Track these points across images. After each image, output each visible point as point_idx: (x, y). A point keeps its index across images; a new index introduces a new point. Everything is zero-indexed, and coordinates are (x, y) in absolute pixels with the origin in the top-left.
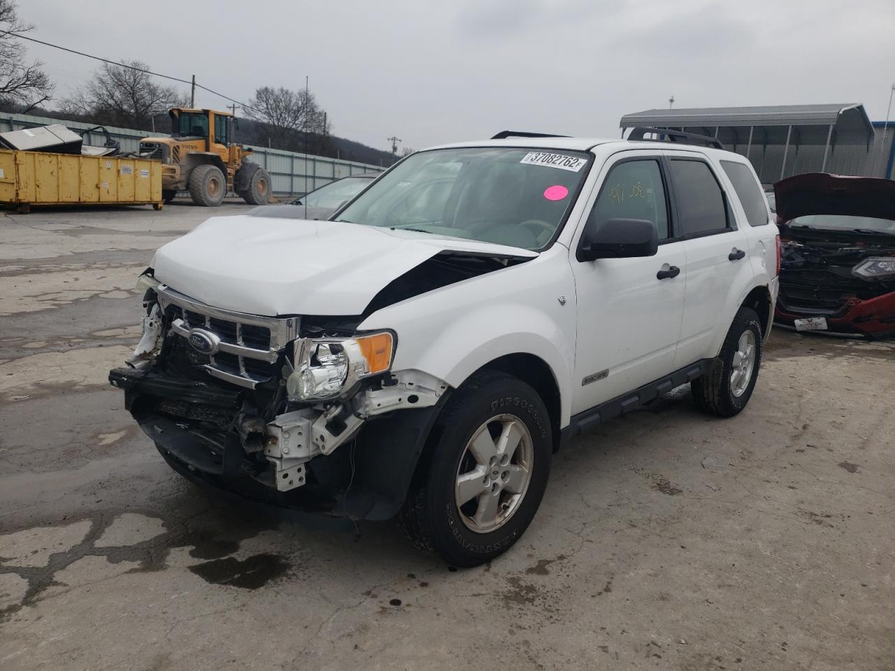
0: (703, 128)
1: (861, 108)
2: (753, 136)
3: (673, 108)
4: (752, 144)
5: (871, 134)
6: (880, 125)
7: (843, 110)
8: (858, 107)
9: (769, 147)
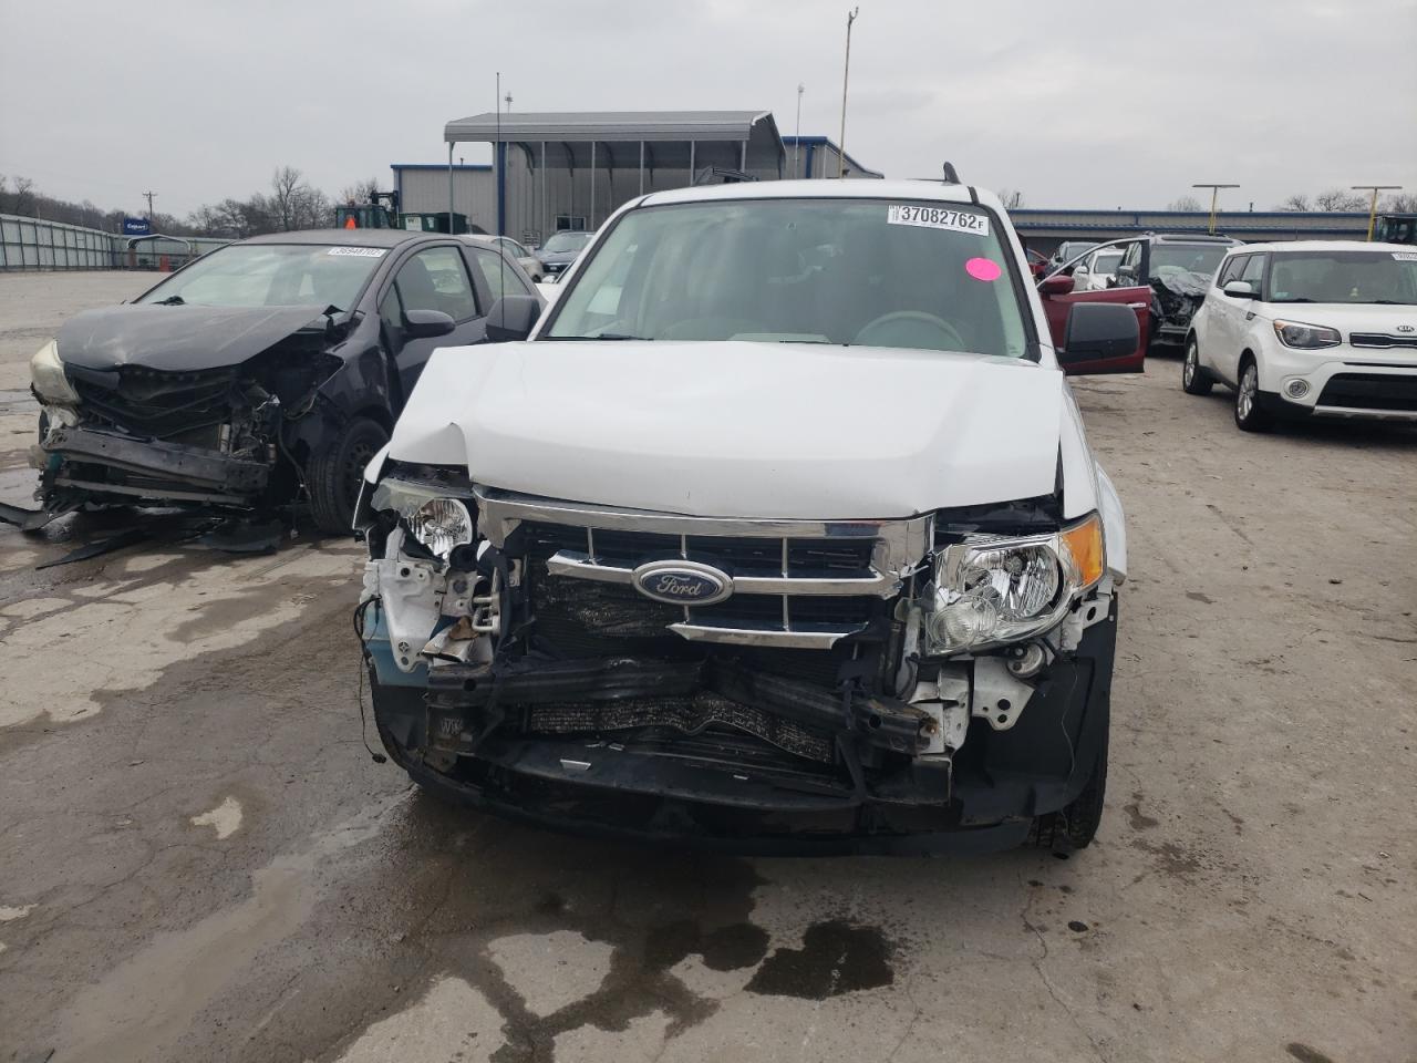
0: (565, 144)
1: (770, 118)
2: (596, 155)
3: (512, 111)
4: (596, 167)
5: (781, 154)
6: (790, 141)
7: (755, 120)
8: (767, 117)
9: (616, 171)
